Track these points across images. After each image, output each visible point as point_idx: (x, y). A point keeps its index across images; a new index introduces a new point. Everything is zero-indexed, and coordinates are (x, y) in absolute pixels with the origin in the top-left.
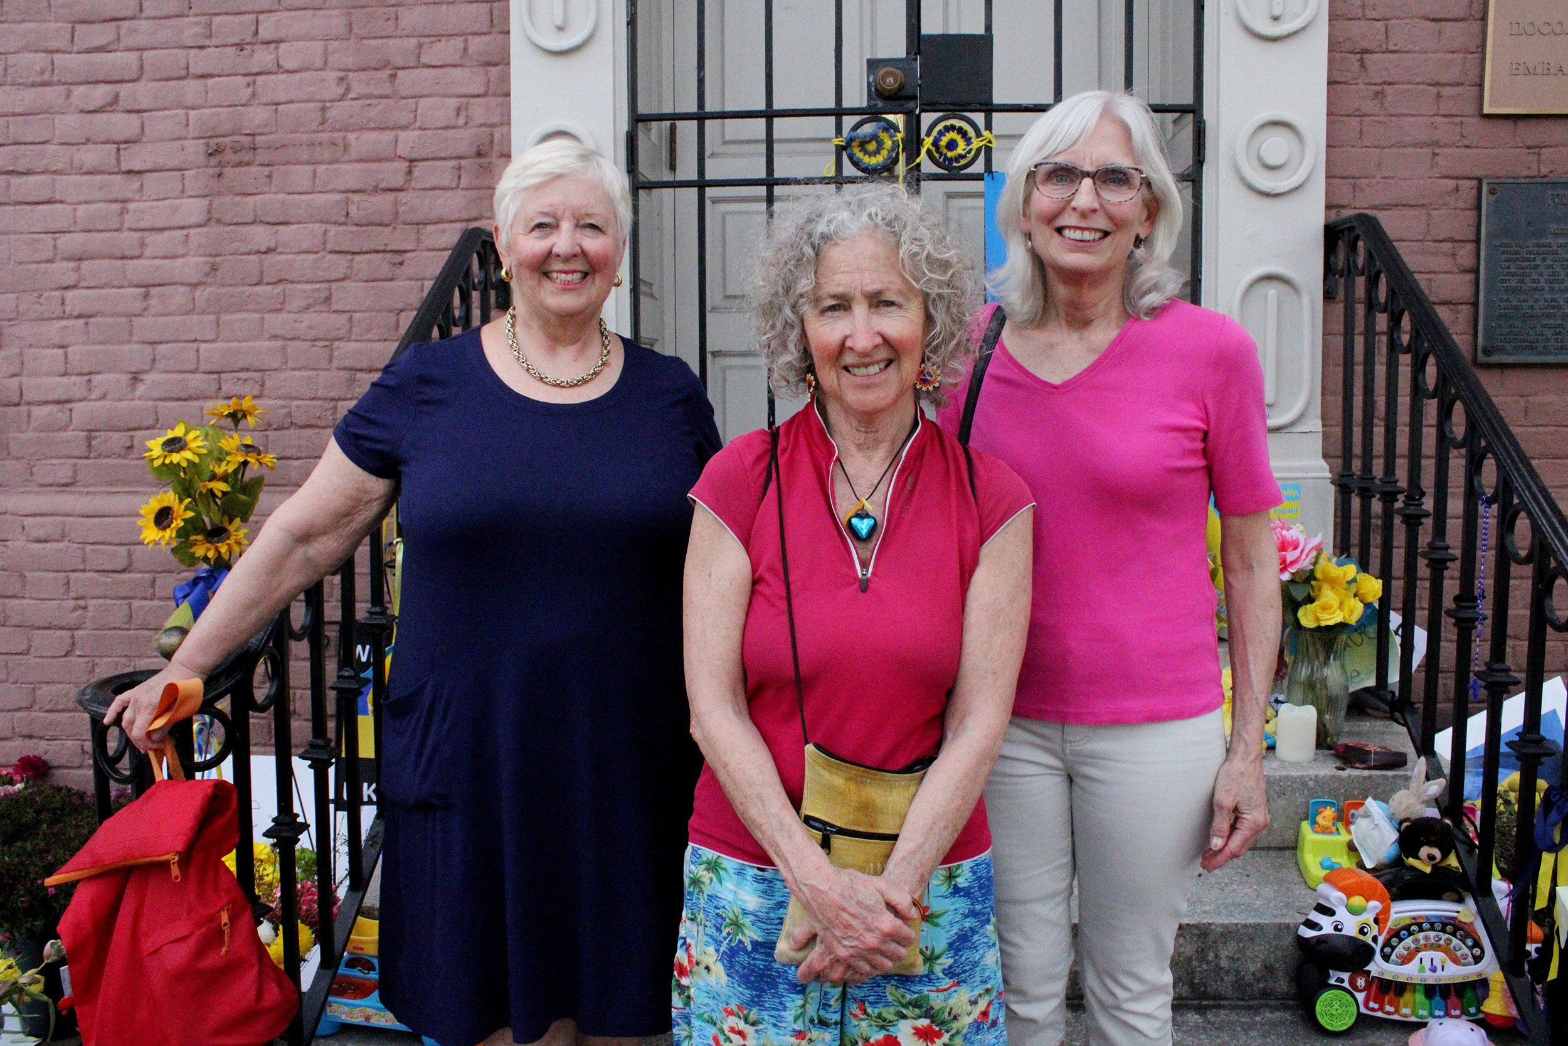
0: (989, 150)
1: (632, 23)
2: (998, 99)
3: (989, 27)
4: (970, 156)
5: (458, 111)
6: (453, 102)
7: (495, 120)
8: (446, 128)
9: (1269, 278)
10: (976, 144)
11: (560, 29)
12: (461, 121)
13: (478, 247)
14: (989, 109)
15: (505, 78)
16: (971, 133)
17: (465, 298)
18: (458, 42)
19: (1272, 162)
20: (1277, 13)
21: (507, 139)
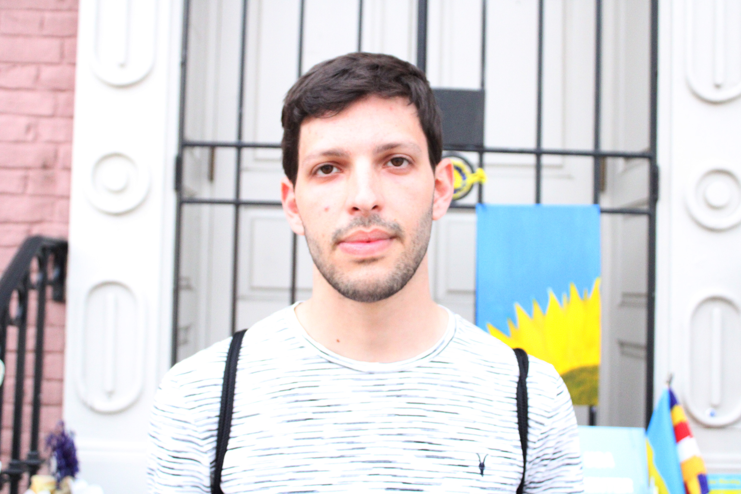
0: (480, 186)
1: (184, 64)
2: (489, 142)
3: (483, 84)
4: (466, 189)
5: (28, 128)
6: (23, 121)
7: (61, 137)
8: (17, 142)
9: (714, 299)
10: (471, 179)
11: (122, 65)
12: (30, 137)
13: (38, 252)
14: (481, 150)
15: (70, 104)
16: (466, 170)
17: (23, 300)
18: (31, 70)
19: (715, 202)
20: (719, 81)
21: (69, 155)
